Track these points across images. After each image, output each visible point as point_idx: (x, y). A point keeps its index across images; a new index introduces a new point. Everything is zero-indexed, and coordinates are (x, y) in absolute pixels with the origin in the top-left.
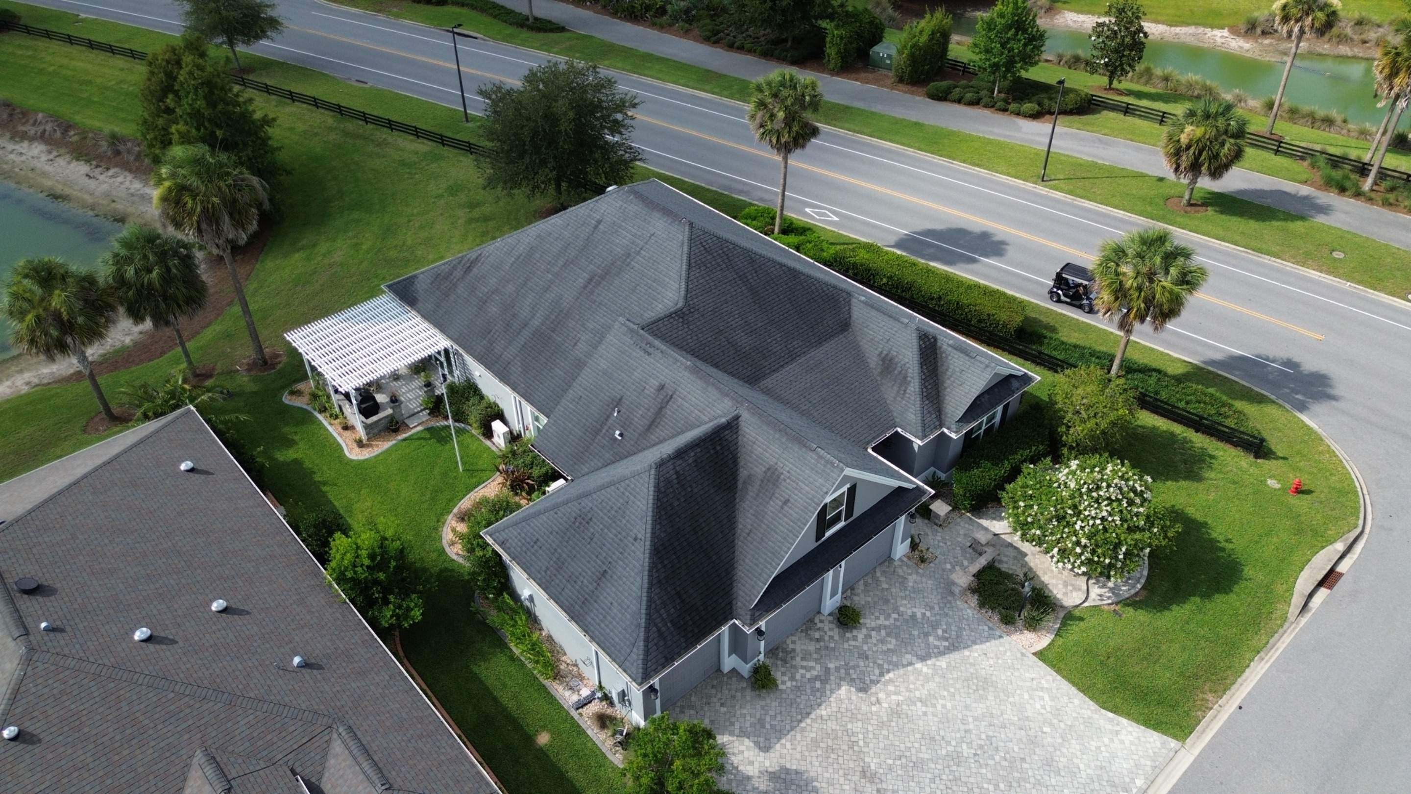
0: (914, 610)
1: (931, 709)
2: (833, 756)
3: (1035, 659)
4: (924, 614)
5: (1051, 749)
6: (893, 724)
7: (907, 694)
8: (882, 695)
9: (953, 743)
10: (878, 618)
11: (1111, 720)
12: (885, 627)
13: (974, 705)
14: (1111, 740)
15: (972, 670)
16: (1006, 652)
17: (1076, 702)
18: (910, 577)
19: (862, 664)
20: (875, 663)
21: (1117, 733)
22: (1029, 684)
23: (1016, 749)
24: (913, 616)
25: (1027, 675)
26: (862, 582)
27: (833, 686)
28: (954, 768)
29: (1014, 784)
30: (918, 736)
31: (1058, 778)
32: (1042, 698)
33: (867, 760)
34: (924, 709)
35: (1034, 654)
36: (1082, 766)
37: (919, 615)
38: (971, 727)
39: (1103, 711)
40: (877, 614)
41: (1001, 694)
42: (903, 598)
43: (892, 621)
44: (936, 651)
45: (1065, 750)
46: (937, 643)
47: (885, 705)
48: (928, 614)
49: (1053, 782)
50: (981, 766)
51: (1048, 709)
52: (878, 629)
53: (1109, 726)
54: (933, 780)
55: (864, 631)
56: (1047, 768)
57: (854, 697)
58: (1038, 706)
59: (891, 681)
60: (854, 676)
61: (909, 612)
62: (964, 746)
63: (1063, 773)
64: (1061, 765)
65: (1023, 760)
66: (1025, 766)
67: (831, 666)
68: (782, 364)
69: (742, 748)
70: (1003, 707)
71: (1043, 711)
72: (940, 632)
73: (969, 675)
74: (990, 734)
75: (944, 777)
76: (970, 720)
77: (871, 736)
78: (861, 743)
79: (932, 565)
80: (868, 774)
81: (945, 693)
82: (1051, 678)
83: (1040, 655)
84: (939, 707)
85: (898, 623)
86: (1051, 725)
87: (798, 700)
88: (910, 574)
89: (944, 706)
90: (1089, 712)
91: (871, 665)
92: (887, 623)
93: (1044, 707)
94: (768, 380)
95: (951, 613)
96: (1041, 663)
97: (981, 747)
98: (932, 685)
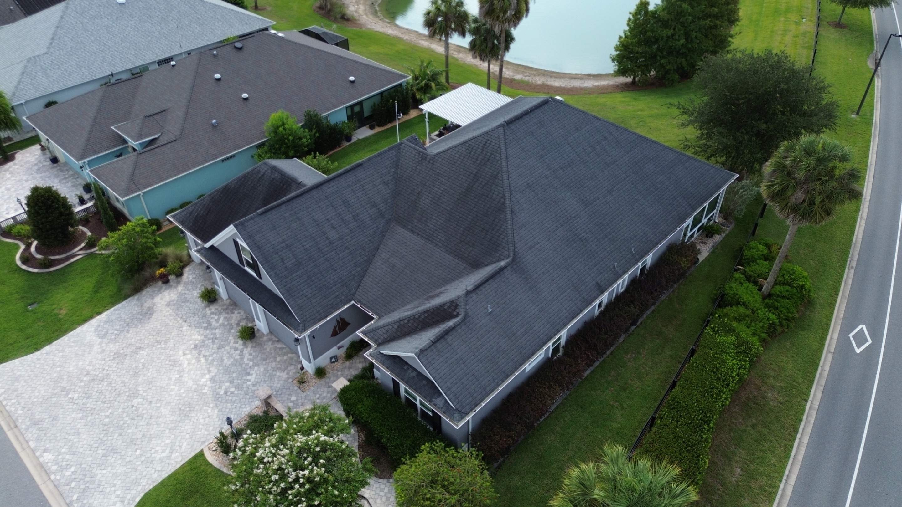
0: (254, 376)
1: (172, 383)
2: (154, 334)
3: (198, 450)
4: (250, 380)
5: (123, 453)
6: (167, 362)
7: (187, 370)
8: (189, 356)
9: (144, 394)
10: (250, 354)
11: (134, 499)
12: (242, 359)
13: (169, 408)
14: (118, 496)
15: (197, 407)
16: (208, 431)
17: (155, 476)
18: (285, 373)
19: (215, 346)
20: (214, 353)
21: (123, 502)
22: (177, 444)
23: (129, 431)
24: (249, 374)
25: (185, 444)
26: (284, 346)
27: (202, 332)
28: (127, 394)
29: (105, 428)
30: (155, 375)
31: (101, 455)
32: (163, 451)
33: (147, 350)
34: (174, 379)
35: (202, 451)
36: (104, 472)
37: (248, 378)
38: (153, 405)
39: (142, 495)
40: (254, 354)
41: (173, 425)
42: (266, 370)
43: (247, 362)
44: (217, 387)
45: (119, 462)
46: (224, 387)
47: (182, 358)
48: (249, 383)
49: (100, 452)
50: (123, 409)
51: (153, 455)
52: (242, 354)
53: (129, 497)
54: (123, 382)
55: (241, 347)
56: (111, 448)
57: (191, 342)
58: (157, 448)
59: (199, 361)
60: (207, 342)
61: (251, 372)
62: (140, 400)
63: (103, 458)
64: (109, 458)
65: (120, 434)
66: (116, 435)
67: (217, 331)
68: (420, 233)
69: (172, 295)
70: (163, 425)
71: (153, 451)
72: (233, 389)
73: (194, 406)
74: (145, 416)
75: (123, 388)
76: (158, 405)
77: (162, 351)
78: (159, 346)
79: (296, 388)
80: (138, 350)
81: (182, 391)
82: (180, 459)
83: (201, 455)
84: (172, 387)
85: (244, 366)
86: (141, 455)
87: (197, 316)
88: (288, 374)
89: (172, 390)
90: (144, 484)
91: (213, 351)
92: (245, 359)
93: (156, 452)
94: (403, 230)
95: (248, 397)
96: (193, 454)
97: (137, 410)
98: (190, 383)
